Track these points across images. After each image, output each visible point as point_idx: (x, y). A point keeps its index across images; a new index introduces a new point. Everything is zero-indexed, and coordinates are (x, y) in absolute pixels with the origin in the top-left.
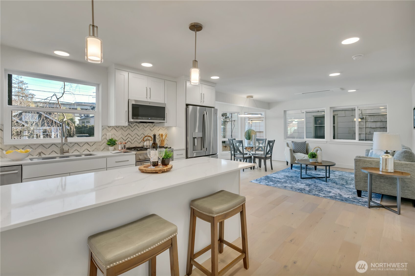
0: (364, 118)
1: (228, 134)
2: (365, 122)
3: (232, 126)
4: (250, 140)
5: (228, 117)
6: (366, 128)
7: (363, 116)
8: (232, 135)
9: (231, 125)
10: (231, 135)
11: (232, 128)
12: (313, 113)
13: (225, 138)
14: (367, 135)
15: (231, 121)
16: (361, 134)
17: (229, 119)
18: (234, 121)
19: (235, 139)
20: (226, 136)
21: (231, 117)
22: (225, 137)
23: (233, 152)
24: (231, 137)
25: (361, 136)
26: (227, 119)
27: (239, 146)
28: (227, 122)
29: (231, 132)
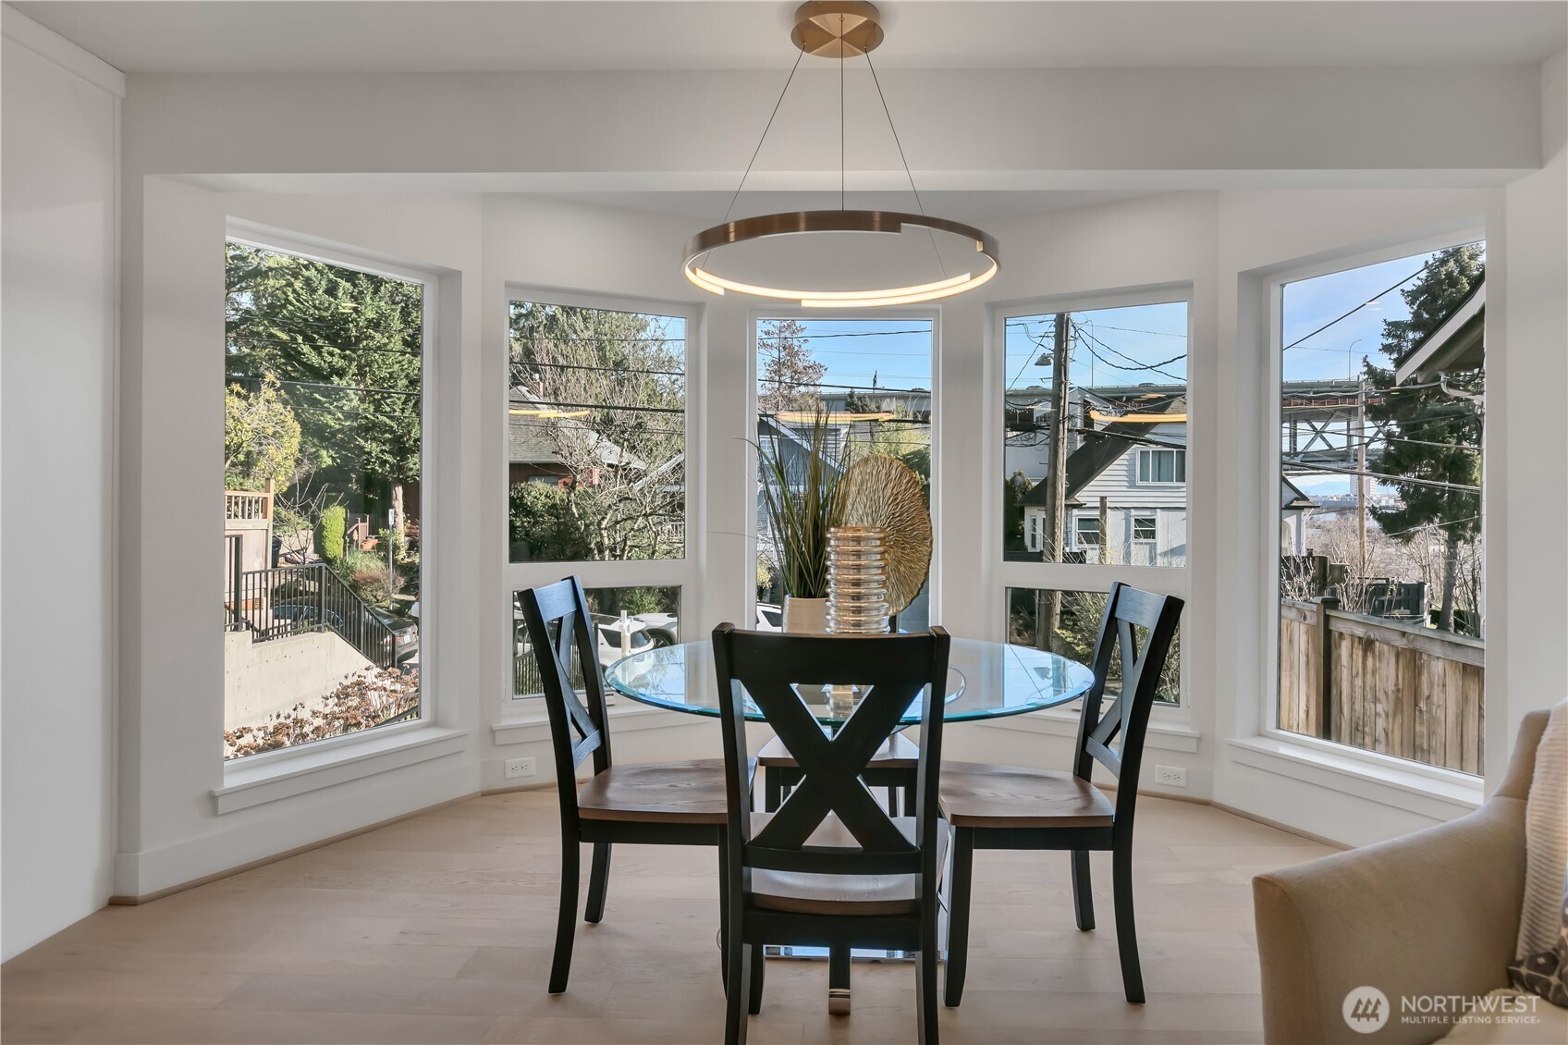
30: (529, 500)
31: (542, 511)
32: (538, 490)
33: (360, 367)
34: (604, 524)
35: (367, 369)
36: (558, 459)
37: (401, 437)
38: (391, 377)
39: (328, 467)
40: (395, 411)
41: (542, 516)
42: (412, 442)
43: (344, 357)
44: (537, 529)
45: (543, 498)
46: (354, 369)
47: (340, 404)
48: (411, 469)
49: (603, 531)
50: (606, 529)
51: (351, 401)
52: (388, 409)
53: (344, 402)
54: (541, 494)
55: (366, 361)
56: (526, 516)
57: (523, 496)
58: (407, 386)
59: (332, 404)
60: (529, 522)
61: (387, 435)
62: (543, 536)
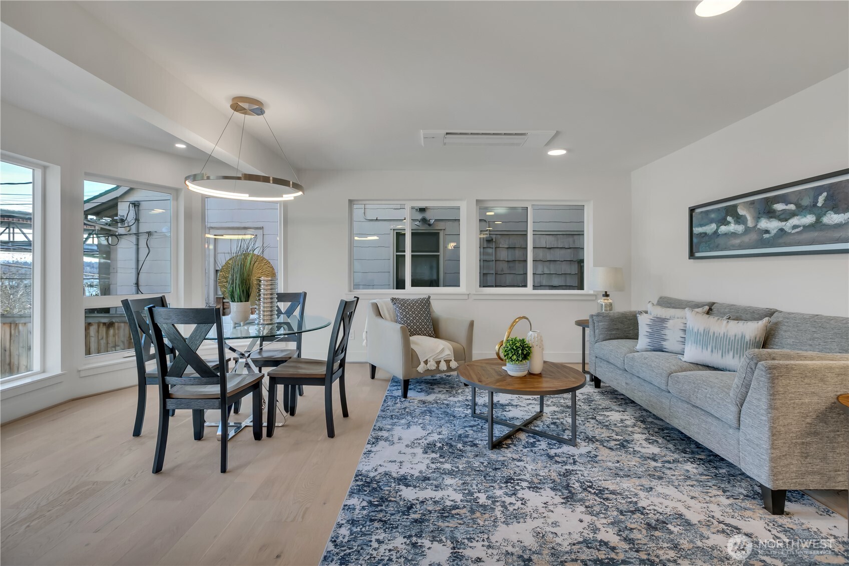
0: (492, 239)
1: (124, 277)
2: (495, 248)
3: (141, 250)
4: (247, 300)
5: (122, 221)
6: (496, 261)
7: (491, 236)
8: (137, 284)
9: (134, 247)
10: (134, 281)
11: (142, 258)
12: (392, 223)
13: (109, 294)
14: (498, 276)
15: (137, 234)
16: (488, 275)
17: (126, 225)
18: (149, 234)
19: (162, 302)
20: (111, 286)
21: (137, 220)
22: (109, 288)
23: (152, 367)
24: (134, 289)
25: (488, 279)
26: (119, 225)
27: (199, 337)
28: (116, 236)
29: (134, 272)
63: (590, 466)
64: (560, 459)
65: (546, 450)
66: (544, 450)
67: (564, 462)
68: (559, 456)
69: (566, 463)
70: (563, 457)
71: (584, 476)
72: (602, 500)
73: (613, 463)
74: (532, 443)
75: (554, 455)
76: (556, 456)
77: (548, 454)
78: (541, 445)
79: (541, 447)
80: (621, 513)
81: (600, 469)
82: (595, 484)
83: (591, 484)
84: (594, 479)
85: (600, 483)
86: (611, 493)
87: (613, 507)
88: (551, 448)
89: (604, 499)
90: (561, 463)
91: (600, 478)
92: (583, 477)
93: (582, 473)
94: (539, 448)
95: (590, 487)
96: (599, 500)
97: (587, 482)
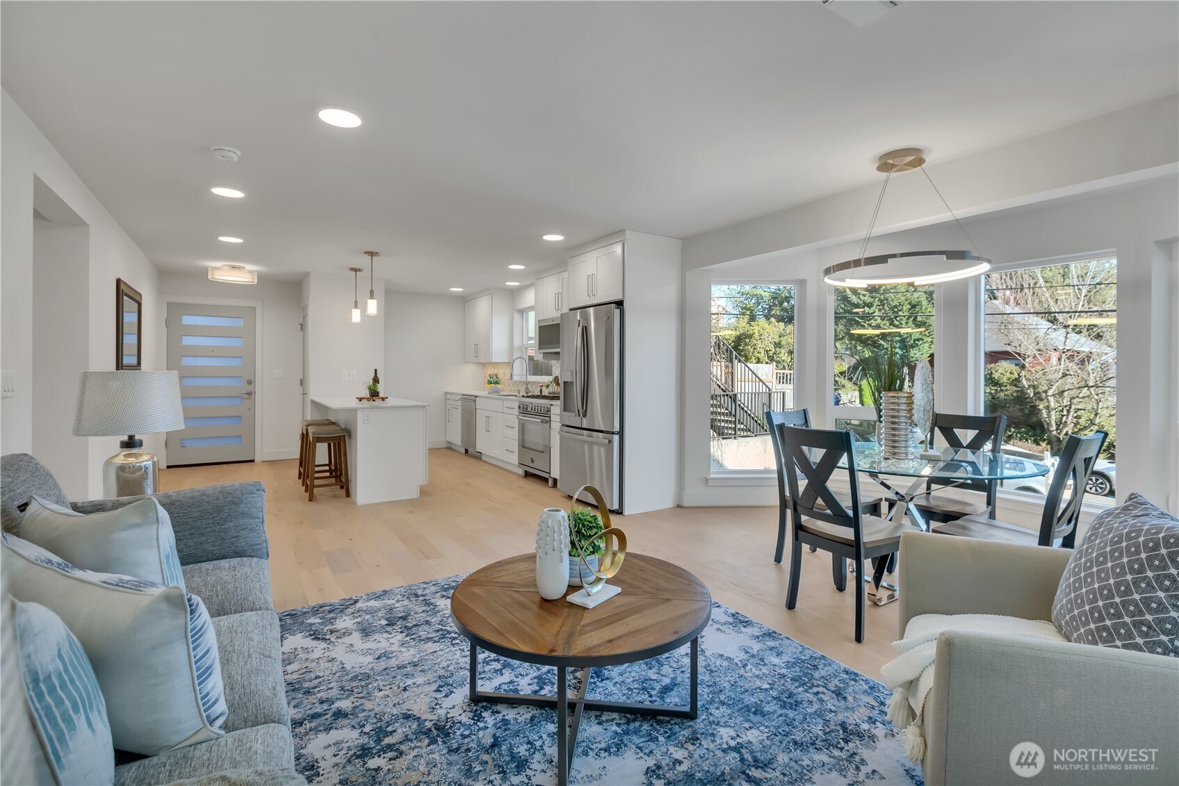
30: (996, 376)
31: (1007, 383)
32: (1004, 369)
33: (880, 300)
34: (1050, 392)
35: (885, 302)
36: (1009, 349)
37: (906, 338)
38: (900, 305)
39: (870, 356)
40: (902, 324)
41: (1006, 386)
42: (912, 341)
43: (872, 297)
44: (1002, 394)
45: (1008, 374)
46: (877, 302)
47: (870, 323)
48: (912, 357)
49: (1049, 398)
50: (1053, 395)
51: (876, 320)
52: (897, 323)
53: (872, 321)
54: (1006, 372)
55: (884, 298)
56: (993, 386)
57: (992, 373)
58: (910, 309)
59: (865, 323)
60: (996, 390)
61: (897, 338)
62: (1005, 399)
63: (450, 668)
64: (493, 667)
65: (517, 677)
66: (521, 675)
67: (488, 663)
68: (496, 671)
69: (484, 663)
70: (490, 671)
71: (460, 649)
72: (444, 628)
73: (414, 684)
74: (545, 684)
75: (504, 671)
76: (501, 670)
77: (513, 670)
78: (529, 684)
79: (527, 680)
80: (427, 622)
81: (436, 667)
82: (449, 643)
83: (454, 642)
84: (449, 649)
85: (441, 647)
86: (432, 638)
87: (434, 625)
88: (511, 682)
89: (442, 630)
90: (491, 660)
91: (440, 653)
92: (462, 648)
93: (463, 654)
94: (529, 677)
95: (455, 638)
96: (447, 628)
97: (457, 643)
